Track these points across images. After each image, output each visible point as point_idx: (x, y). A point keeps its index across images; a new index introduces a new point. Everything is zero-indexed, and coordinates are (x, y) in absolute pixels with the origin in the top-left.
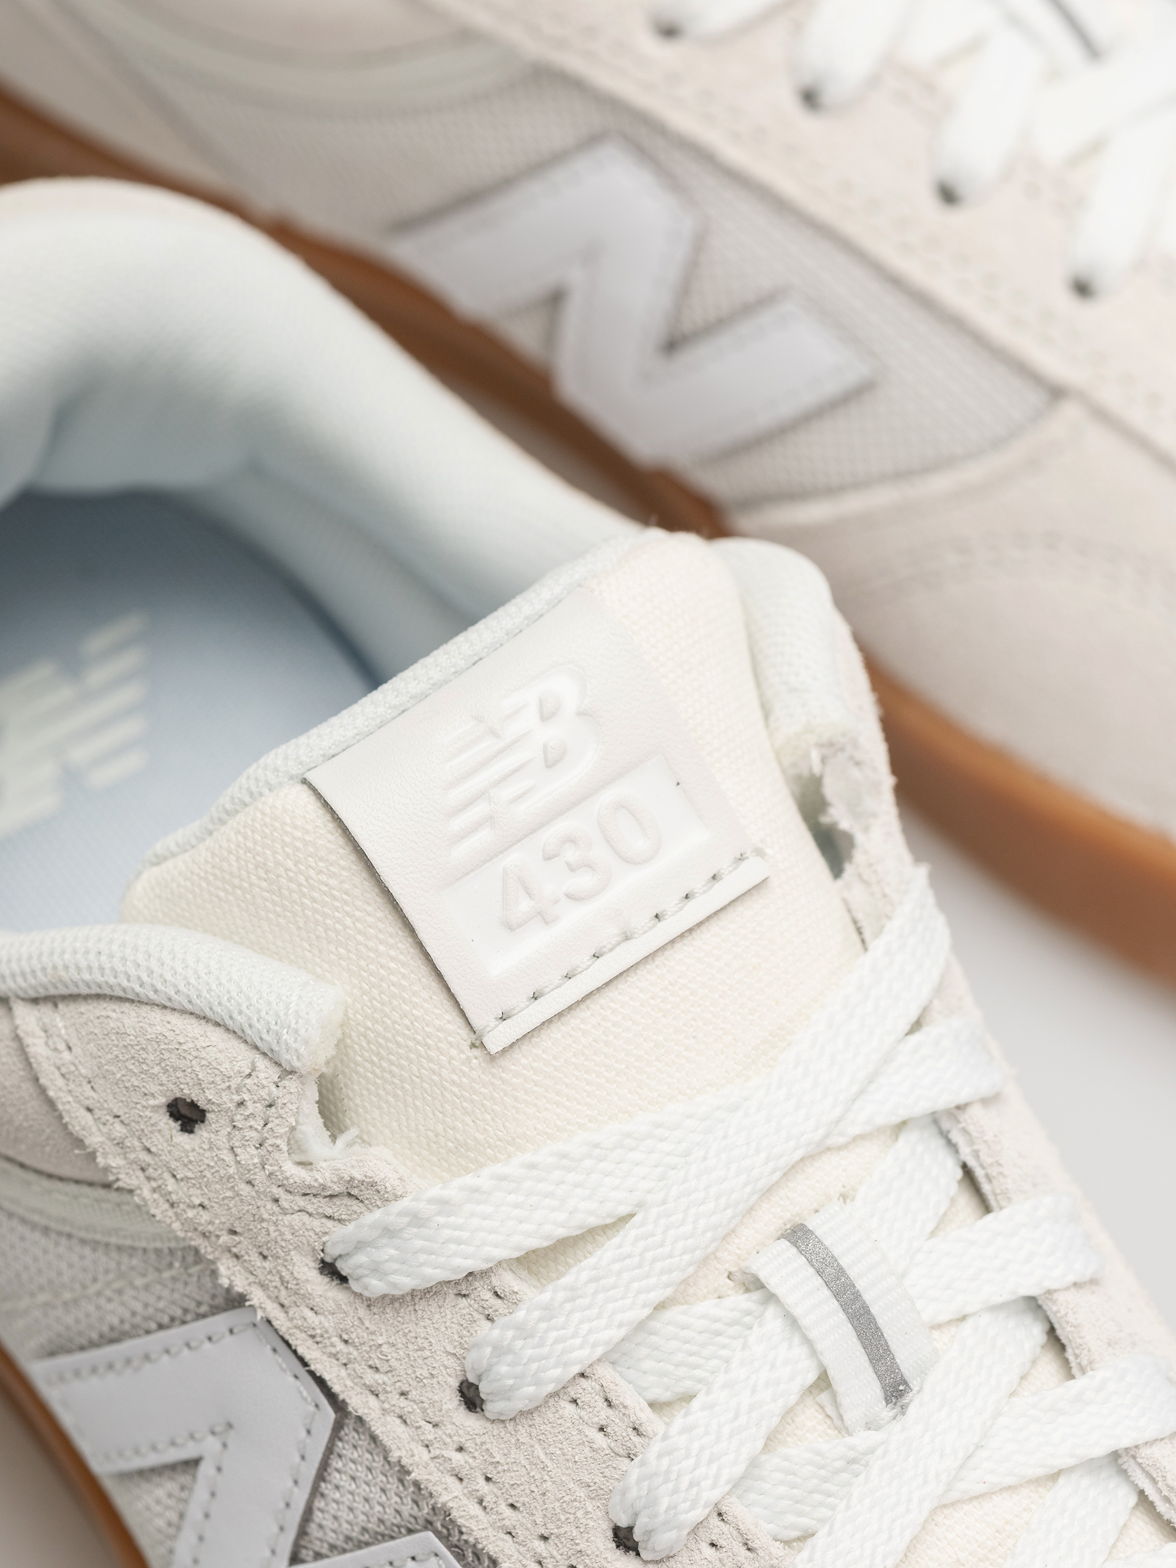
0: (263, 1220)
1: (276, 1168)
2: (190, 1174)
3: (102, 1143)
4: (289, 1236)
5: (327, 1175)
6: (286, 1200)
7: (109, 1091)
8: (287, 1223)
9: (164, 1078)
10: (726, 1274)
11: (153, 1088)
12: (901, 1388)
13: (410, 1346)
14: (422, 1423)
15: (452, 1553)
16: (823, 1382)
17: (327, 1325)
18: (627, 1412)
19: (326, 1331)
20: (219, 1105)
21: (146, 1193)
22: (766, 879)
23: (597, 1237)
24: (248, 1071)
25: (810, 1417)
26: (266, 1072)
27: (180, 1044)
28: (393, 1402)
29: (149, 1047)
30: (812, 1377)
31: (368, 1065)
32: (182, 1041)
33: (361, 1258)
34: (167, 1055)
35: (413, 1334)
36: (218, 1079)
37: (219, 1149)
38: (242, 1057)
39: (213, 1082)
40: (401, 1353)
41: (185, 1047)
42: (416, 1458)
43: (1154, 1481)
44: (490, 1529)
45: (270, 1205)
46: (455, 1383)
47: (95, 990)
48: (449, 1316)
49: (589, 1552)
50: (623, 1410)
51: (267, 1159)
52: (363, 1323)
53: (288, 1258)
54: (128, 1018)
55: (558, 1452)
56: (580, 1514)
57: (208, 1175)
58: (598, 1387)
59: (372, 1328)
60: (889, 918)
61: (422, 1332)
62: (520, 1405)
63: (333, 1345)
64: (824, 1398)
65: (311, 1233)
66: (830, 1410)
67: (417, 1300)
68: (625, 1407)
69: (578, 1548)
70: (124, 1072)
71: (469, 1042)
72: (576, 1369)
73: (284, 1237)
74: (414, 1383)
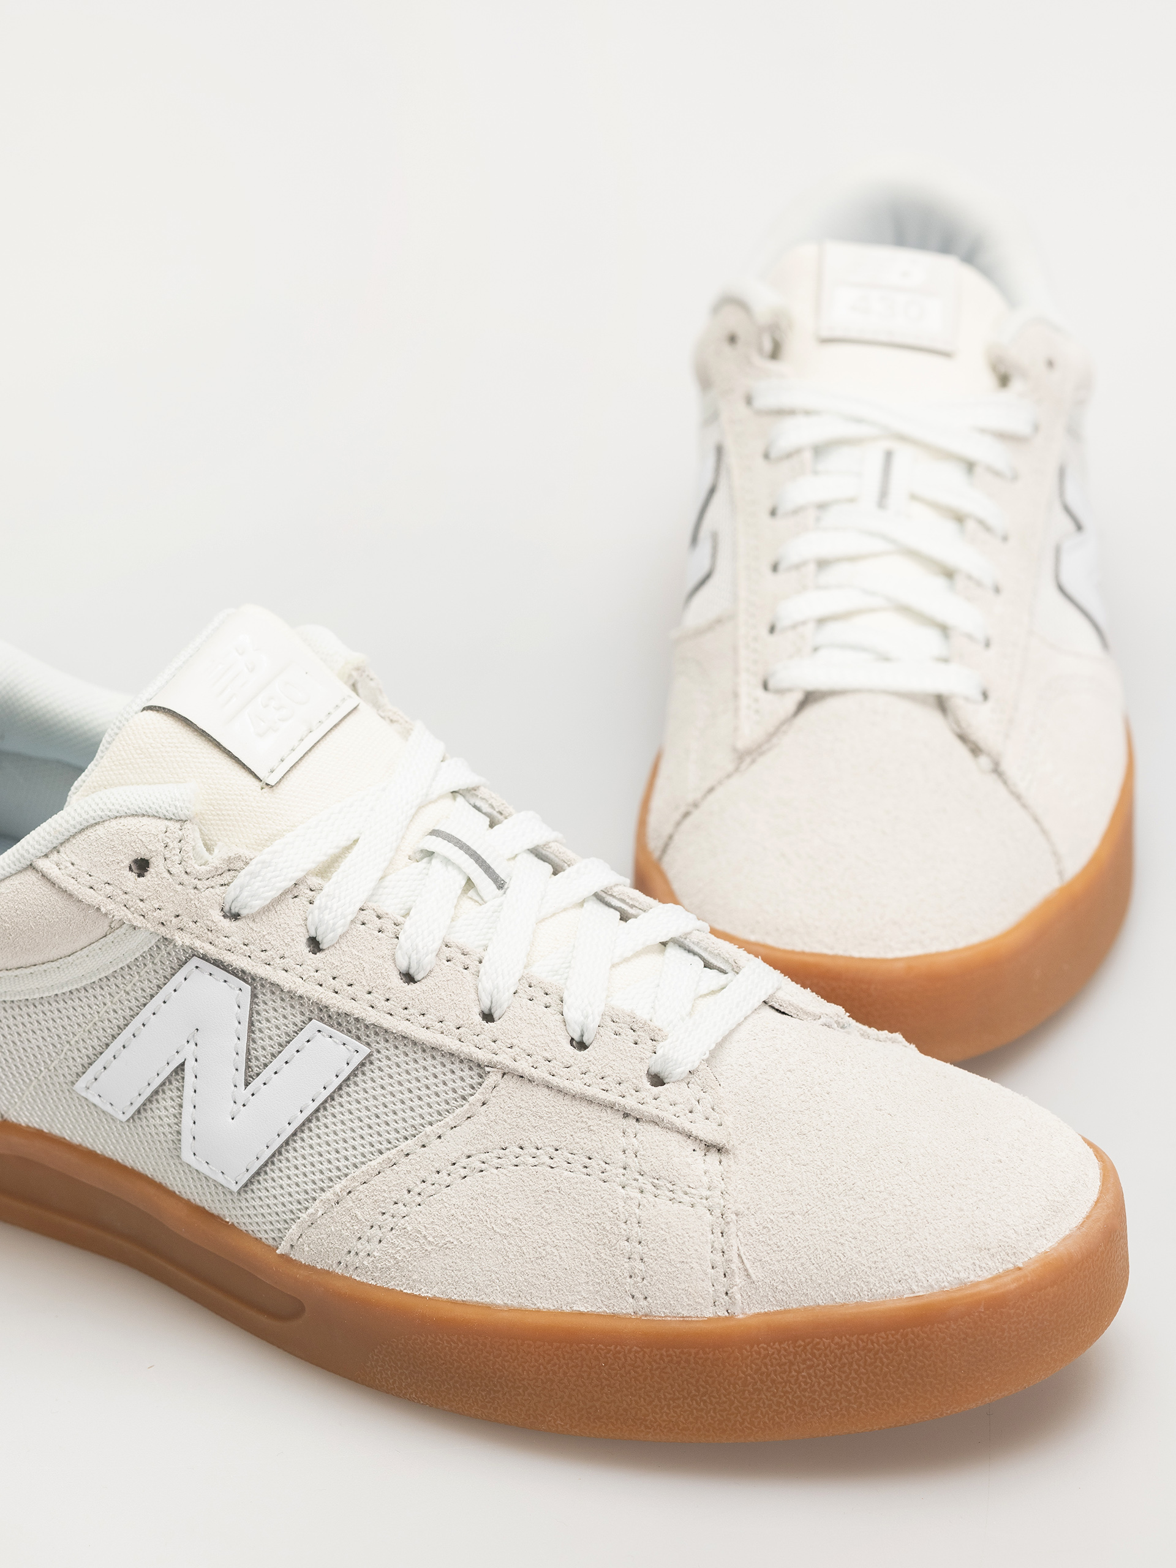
0: (191, 900)
1: (192, 868)
2: (150, 894)
3: (102, 900)
4: (206, 903)
5: (217, 862)
6: (199, 884)
7: (99, 872)
8: (203, 896)
9: (126, 850)
10: (408, 857)
11: (122, 857)
12: (502, 882)
13: (279, 930)
14: (295, 966)
15: (327, 1025)
16: (469, 884)
17: (236, 940)
18: (389, 916)
19: (237, 943)
20: (156, 851)
21: (130, 916)
22: (358, 705)
23: (346, 855)
24: (165, 830)
25: (467, 904)
26: (174, 826)
27: (129, 829)
28: (278, 962)
29: (115, 838)
30: (463, 882)
31: (216, 818)
32: (130, 828)
33: (245, 894)
34: (124, 838)
35: (278, 924)
36: (152, 838)
37: (161, 874)
38: (162, 824)
39: (150, 841)
40: (275, 936)
41: (131, 830)
42: (297, 983)
43: (623, 901)
44: (343, 1000)
45: (193, 891)
46: (304, 940)
47: (79, 827)
48: (293, 908)
49: (393, 987)
50: (387, 916)
51: (187, 866)
52: (253, 930)
53: (208, 914)
54: (100, 830)
55: (364, 948)
56: (383, 971)
57: (159, 889)
58: (372, 911)
59: (258, 930)
60: (412, 729)
61: (282, 920)
62: (340, 931)
63: (241, 949)
64: (471, 893)
65: (216, 896)
66: (477, 898)
67: (275, 906)
68: (387, 914)
69: (388, 987)
70: (104, 858)
71: (260, 787)
72: (358, 906)
73: (204, 904)
74: (285, 948)
